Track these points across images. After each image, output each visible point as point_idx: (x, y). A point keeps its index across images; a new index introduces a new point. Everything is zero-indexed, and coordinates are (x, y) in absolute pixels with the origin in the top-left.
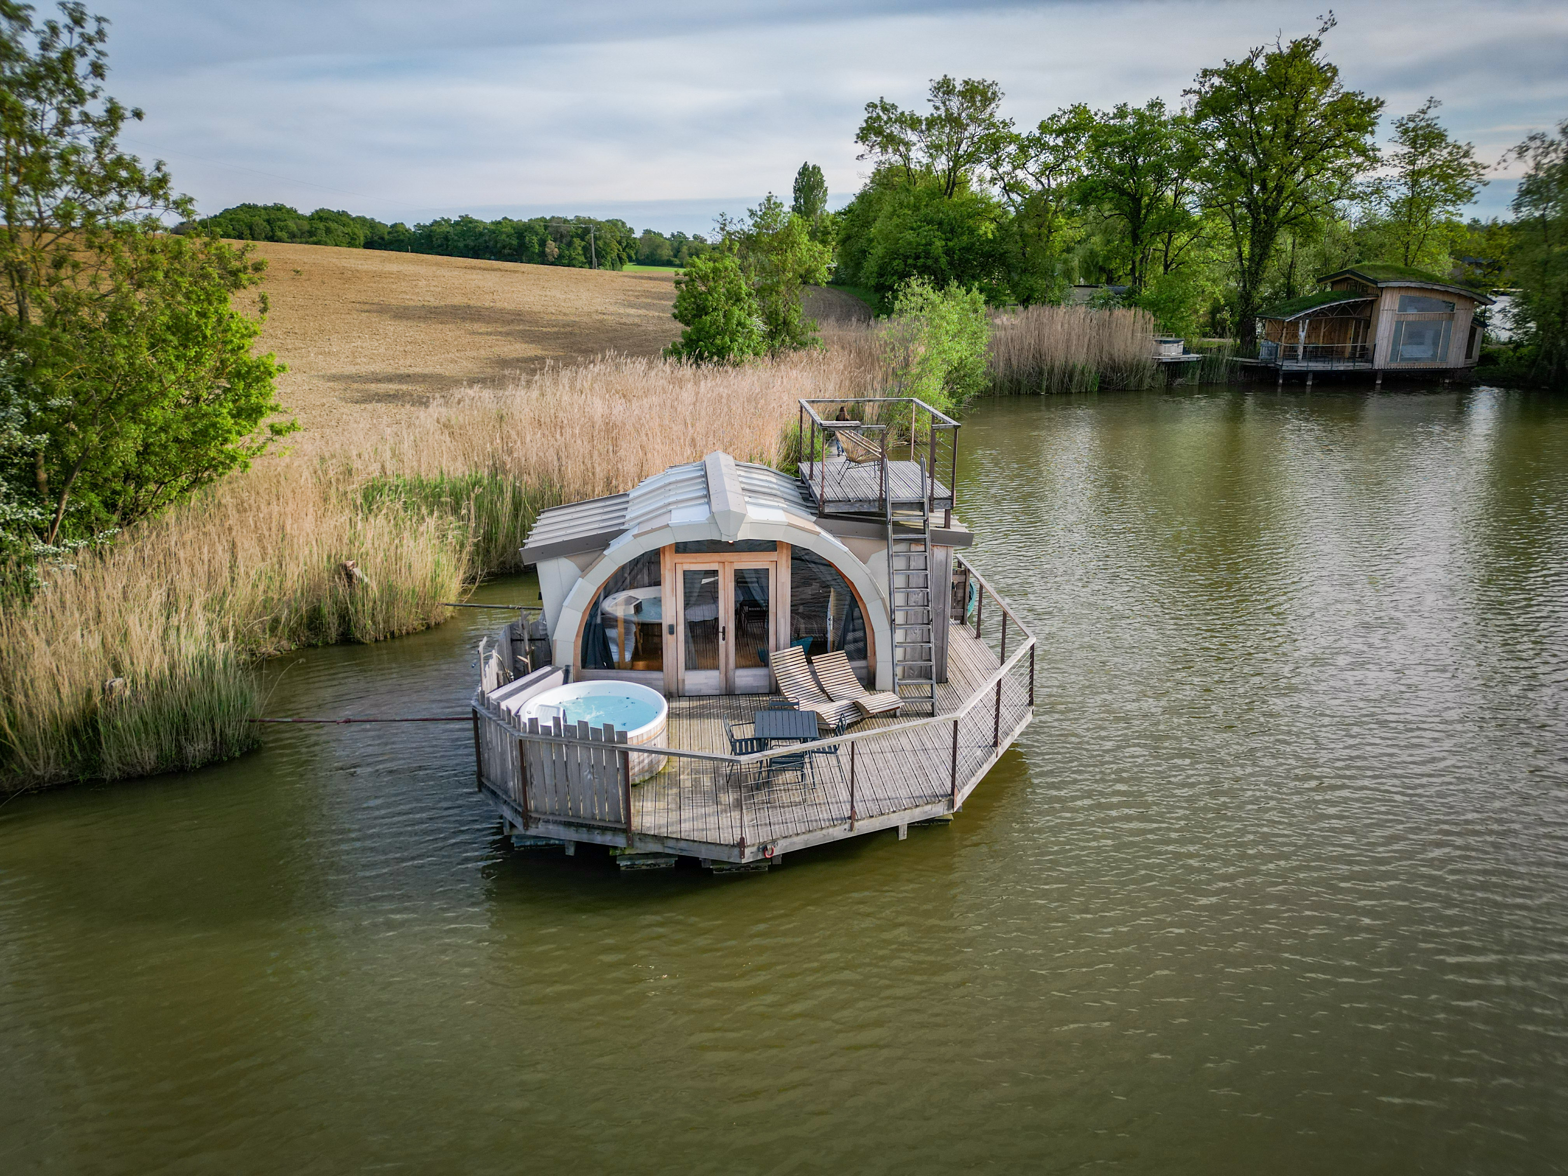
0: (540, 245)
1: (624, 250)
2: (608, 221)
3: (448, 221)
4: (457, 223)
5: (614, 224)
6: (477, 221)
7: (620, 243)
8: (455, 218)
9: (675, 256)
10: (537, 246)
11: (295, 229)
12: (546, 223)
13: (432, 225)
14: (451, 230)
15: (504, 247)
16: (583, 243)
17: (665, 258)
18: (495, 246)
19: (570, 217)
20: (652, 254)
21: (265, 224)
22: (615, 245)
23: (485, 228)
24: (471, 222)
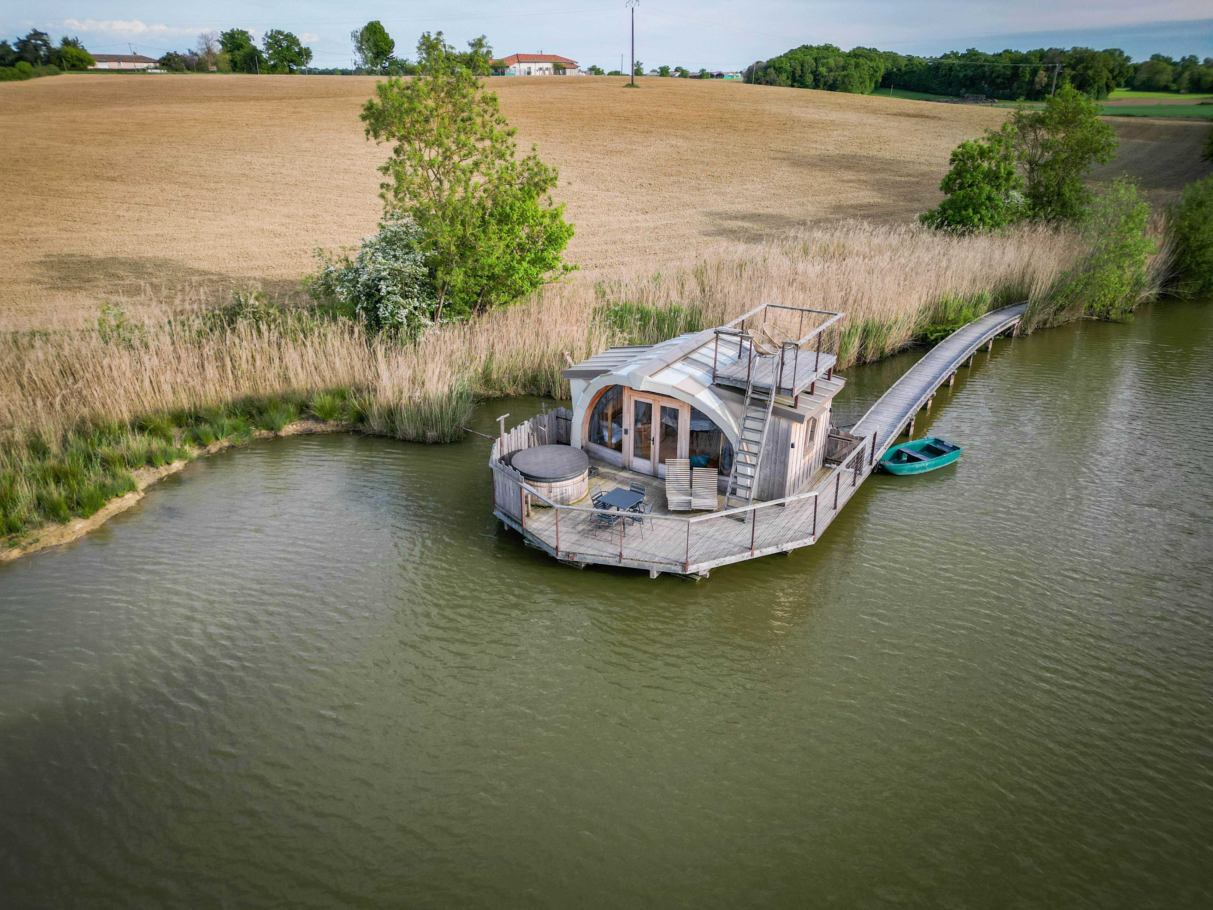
0: (1031, 75)
1: (1114, 78)
2: (1105, 51)
3: (955, 54)
4: (963, 56)
5: (1111, 53)
6: (981, 54)
7: (1111, 71)
8: (962, 51)
9: (1175, 81)
10: (1028, 76)
11: (833, 65)
12: (1042, 55)
13: (941, 58)
14: (956, 62)
15: (998, 77)
16: (1073, 73)
17: (1163, 83)
18: (991, 75)
19: (1068, 48)
20: (1149, 79)
21: (813, 61)
22: (1106, 74)
23: (986, 60)
24: (975, 55)
